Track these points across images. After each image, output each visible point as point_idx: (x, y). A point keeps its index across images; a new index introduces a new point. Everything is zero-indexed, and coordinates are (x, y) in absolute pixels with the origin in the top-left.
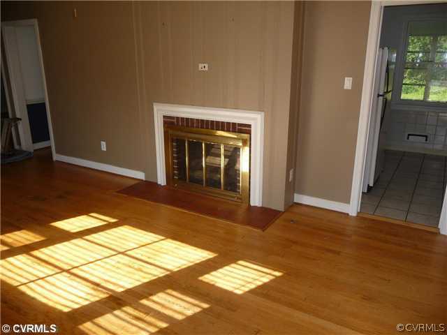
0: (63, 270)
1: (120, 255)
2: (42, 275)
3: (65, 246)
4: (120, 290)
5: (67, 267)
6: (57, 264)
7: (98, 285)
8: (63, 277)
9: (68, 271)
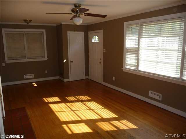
0: (92, 110)
1: (73, 110)
2: (98, 110)
3: (89, 118)
4: (80, 103)
5: (91, 110)
6: (93, 112)
7: (84, 105)
8: (92, 108)
9: (91, 109)
